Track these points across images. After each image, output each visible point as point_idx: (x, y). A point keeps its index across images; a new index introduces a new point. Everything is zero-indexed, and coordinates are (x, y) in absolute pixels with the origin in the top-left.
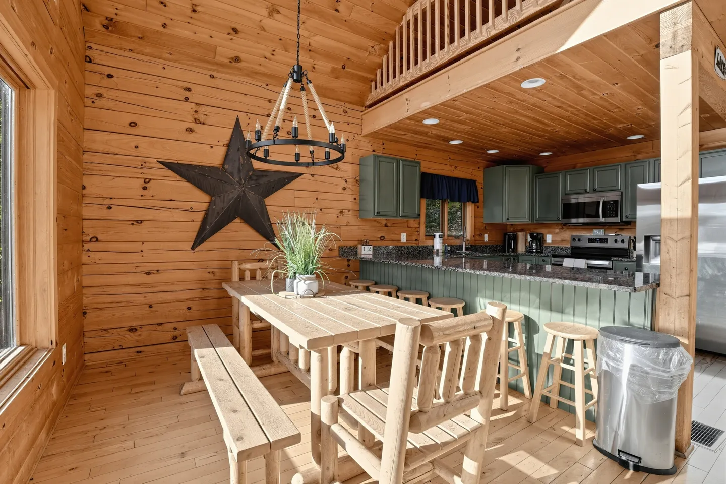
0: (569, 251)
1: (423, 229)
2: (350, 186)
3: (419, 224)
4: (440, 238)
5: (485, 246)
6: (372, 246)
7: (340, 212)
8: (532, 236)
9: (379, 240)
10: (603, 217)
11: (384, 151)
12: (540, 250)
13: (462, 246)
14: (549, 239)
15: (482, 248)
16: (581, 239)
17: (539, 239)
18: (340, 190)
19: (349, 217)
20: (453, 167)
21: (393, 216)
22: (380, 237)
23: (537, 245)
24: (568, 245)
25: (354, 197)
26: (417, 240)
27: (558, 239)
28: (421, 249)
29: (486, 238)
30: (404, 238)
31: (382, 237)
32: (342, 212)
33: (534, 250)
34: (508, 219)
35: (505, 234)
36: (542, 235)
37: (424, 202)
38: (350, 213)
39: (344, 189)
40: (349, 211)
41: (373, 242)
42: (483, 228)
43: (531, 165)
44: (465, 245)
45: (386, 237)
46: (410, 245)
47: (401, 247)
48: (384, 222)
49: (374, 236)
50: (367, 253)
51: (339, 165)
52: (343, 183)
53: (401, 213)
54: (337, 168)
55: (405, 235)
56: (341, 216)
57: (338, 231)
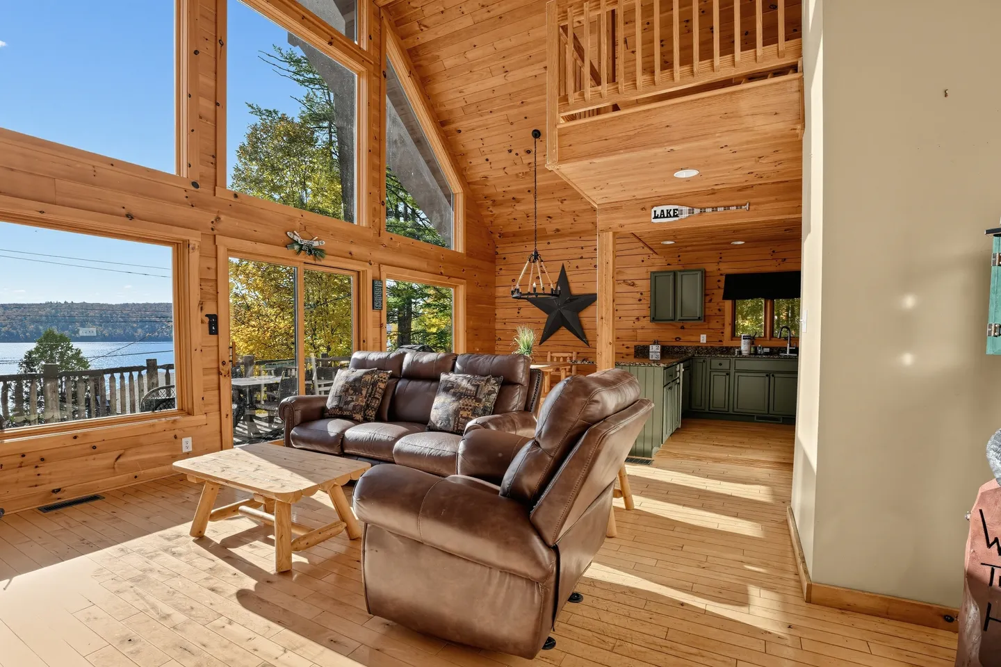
1: (728, 331)
2: (645, 298)
3: (724, 325)
6: (660, 346)
7: (636, 319)
9: (674, 340)
11: (680, 263)
18: (636, 301)
19: (646, 322)
21: (672, 320)
22: (675, 337)
25: (649, 306)
26: (720, 341)
28: (724, 349)
30: (703, 339)
31: (677, 338)
37: (728, 304)
38: (645, 319)
39: (640, 300)
40: (644, 317)
41: (663, 343)
44: (790, 346)
45: (682, 338)
46: (709, 345)
47: (699, 347)
48: (680, 324)
49: (669, 336)
50: (655, 350)
51: (636, 282)
52: (639, 296)
53: (679, 317)
54: (633, 285)
55: (705, 336)
56: (637, 322)
57: (634, 334)
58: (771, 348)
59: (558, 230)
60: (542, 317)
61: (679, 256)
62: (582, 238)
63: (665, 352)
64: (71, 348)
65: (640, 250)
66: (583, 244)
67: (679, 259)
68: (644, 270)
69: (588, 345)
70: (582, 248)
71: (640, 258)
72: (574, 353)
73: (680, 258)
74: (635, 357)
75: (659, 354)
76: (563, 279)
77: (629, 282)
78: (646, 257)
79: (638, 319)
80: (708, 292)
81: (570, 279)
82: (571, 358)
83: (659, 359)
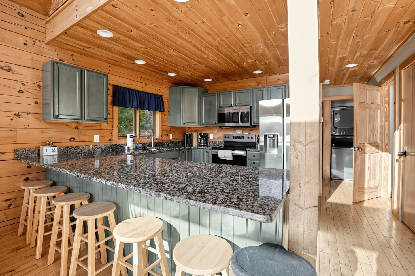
0: (223, 144)
1: (116, 131)
2: (29, 90)
3: (112, 127)
4: (130, 138)
5: (170, 142)
6: (56, 148)
7: (15, 115)
8: (201, 135)
9: (69, 141)
10: (241, 122)
12: (206, 145)
13: (151, 143)
14: (211, 136)
15: (168, 144)
16: (229, 137)
17: (205, 137)
18: (15, 92)
20: (144, 84)
22: (69, 138)
23: (204, 141)
24: (222, 141)
25: (35, 100)
26: (110, 140)
27: (216, 137)
28: (114, 147)
29: (171, 137)
30: (97, 138)
31: (71, 138)
32: (18, 114)
33: (202, 145)
34: (184, 124)
35: (184, 134)
36: (207, 134)
37: (116, 109)
38: (30, 116)
39: (21, 92)
40: (28, 114)
41: (59, 144)
42: (168, 130)
43: (199, 87)
44: (154, 142)
45: (76, 138)
47: (93, 146)
48: (74, 125)
49: (63, 137)
50: (50, 154)
51: (13, 67)
52: (19, 86)
53: (85, 116)
54: (9, 70)
55: (98, 136)
56: (16, 119)
57: (13, 134)
58: (142, 144)
61: (73, 55)
68: (28, 56)
71: (21, 40)
73: (74, 57)
75: (56, 157)
79: (18, 115)
83: (57, 162)
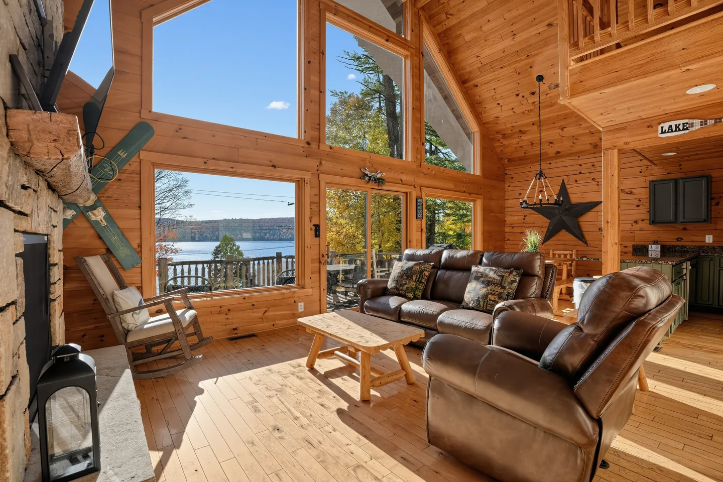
2: (644, 204)
6: (659, 246)
7: (634, 222)
9: (675, 240)
11: (681, 171)
18: (634, 207)
19: (646, 225)
21: (673, 222)
22: (677, 237)
25: (647, 210)
30: (709, 239)
31: (679, 238)
38: (644, 222)
39: (638, 206)
40: (643, 220)
41: (663, 242)
45: (684, 238)
46: (716, 245)
47: (704, 246)
48: (682, 227)
49: (669, 237)
50: (654, 250)
51: (633, 190)
53: (681, 219)
54: (631, 193)
55: (711, 236)
56: (635, 225)
57: (632, 235)
59: (558, 152)
60: (545, 222)
61: (680, 165)
62: (580, 158)
63: (666, 251)
64: (234, 245)
65: (638, 163)
66: (580, 162)
67: (680, 167)
68: (643, 179)
69: (587, 245)
70: (581, 165)
71: (639, 169)
72: (574, 251)
74: (633, 255)
75: (659, 252)
76: (563, 191)
77: (627, 191)
78: (644, 168)
79: (636, 222)
80: (713, 196)
81: (569, 191)
82: (571, 255)
83: (659, 257)
